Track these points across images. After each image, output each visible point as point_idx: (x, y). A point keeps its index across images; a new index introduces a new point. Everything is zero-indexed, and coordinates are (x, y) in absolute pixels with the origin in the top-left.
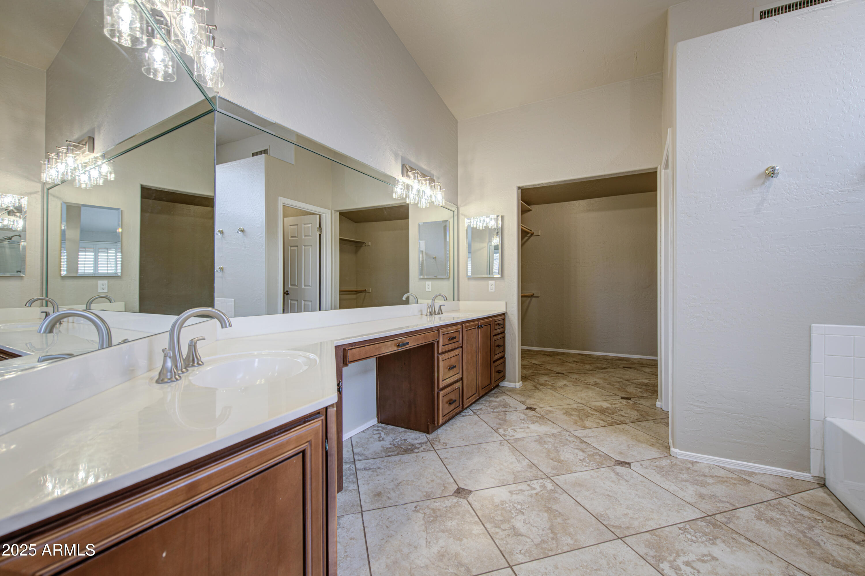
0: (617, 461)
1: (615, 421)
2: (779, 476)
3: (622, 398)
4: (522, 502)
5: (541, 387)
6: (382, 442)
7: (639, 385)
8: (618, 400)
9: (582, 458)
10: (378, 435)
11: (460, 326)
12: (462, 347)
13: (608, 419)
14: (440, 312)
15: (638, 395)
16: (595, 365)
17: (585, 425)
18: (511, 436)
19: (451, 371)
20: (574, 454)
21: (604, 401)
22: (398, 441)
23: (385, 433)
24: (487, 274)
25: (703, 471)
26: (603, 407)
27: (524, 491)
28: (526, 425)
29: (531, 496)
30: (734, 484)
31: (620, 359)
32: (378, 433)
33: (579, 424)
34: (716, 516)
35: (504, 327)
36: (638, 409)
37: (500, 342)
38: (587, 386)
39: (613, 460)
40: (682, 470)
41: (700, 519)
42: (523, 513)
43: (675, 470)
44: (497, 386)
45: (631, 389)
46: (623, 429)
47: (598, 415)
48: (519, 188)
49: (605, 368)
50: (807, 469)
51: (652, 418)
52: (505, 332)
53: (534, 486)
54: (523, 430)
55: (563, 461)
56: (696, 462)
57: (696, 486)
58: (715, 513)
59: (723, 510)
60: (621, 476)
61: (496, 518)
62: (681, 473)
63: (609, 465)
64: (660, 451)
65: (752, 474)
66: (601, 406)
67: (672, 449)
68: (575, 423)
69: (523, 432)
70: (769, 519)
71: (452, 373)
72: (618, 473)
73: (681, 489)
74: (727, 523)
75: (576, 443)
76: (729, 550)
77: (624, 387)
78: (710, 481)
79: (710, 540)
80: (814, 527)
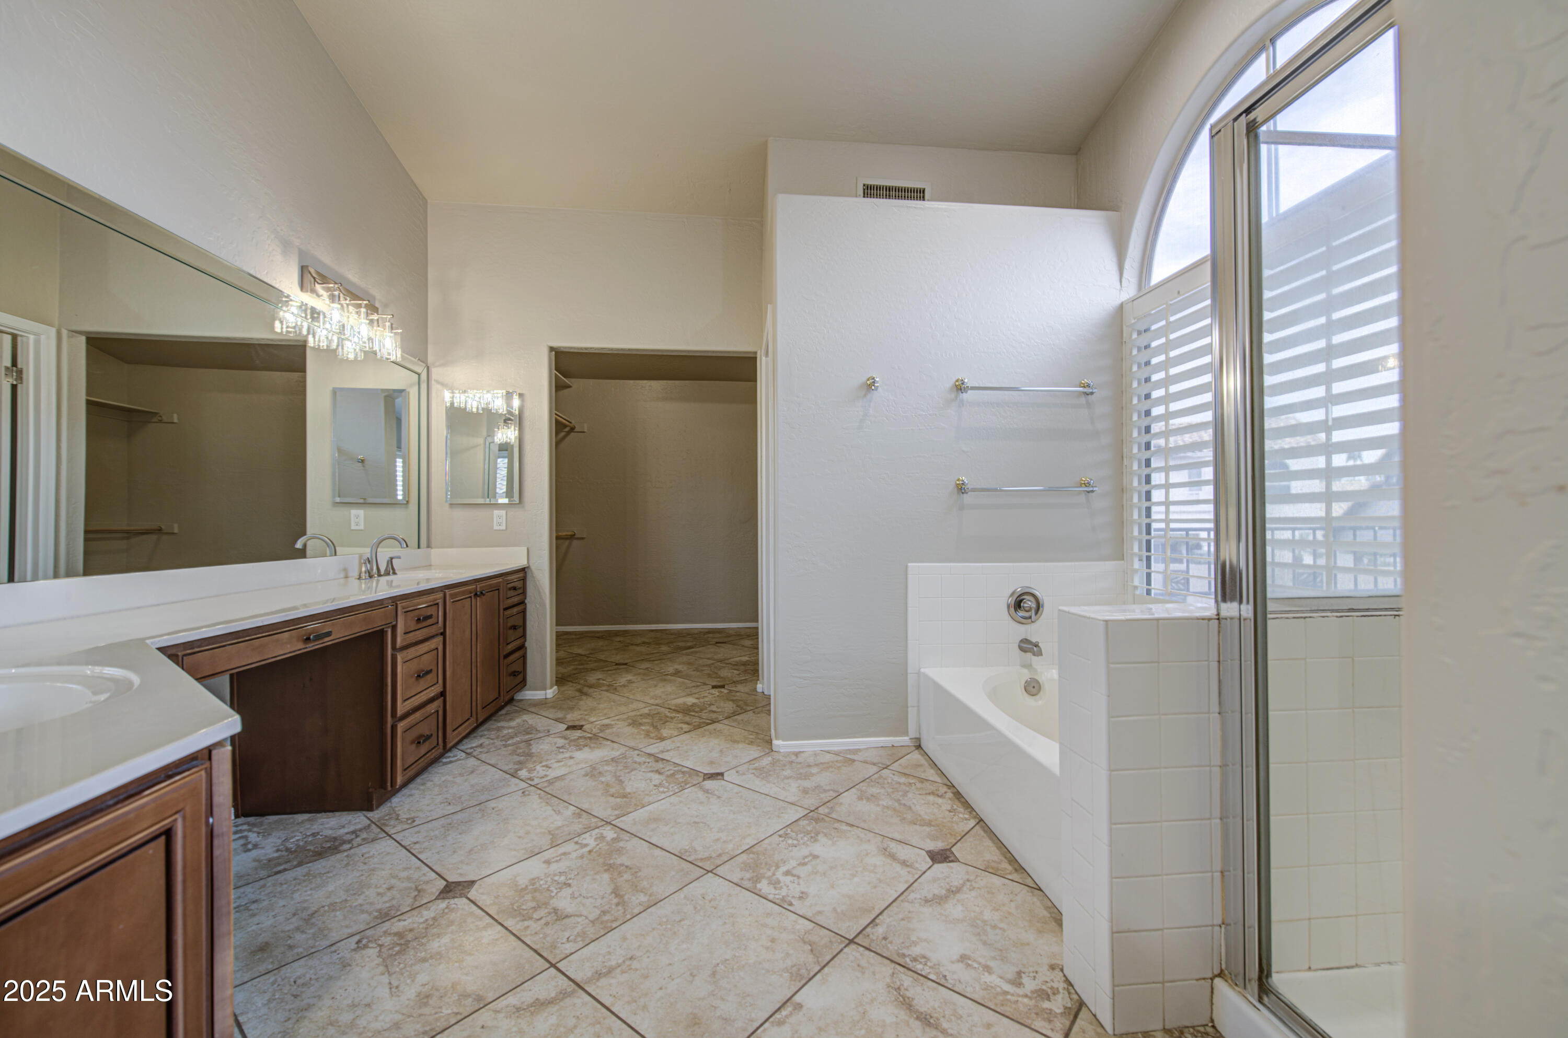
0: (707, 774)
1: (704, 720)
2: (882, 747)
3: (714, 687)
4: (566, 871)
5: (591, 690)
6: (254, 853)
7: (736, 665)
8: (708, 691)
9: (657, 782)
10: (242, 842)
11: (441, 595)
12: (443, 634)
13: (694, 720)
14: (391, 570)
15: (734, 679)
16: (675, 644)
17: (662, 735)
18: (542, 778)
19: (422, 681)
20: (646, 780)
21: (689, 695)
22: (298, 840)
23: (259, 833)
24: (483, 497)
25: (808, 760)
26: (687, 705)
27: (569, 853)
28: (567, 755)
29: (582, 857)
30: (840, 767)
31: (710, 631)
32: (240, 838)
33: (652, 735)
34: (819, 809)
35: (524, 593)
36: (734, 698)
37: (517, 621)
38: (664, 678)
39: (700, 774)
40: (784, 765)
41: (803, 818)
42: (569, 885)
43: (778, 768)
44: (511, 700)
45: (725, 673)
46: (715, 730)
47: (680, 718)
48: (552, 349)
49: (690, 648)
50: (905, 733)
51: (752, 708)
52: (526, 601)
53: (584, 842)
54: (562, 763)
55: (629, 794)
56: (800, 752)
57: (799, 781)
58: (818, 806)
59: (827, 800)
60: (711, 793)
61: (524, 907)
62: (783, 770)
63: (695, 782)
64: (759, 748)
65: (856, 751)
66: (685, 704)
67: (775, 742)
68: (647, 735)
69: (563, 766)
70: (870, 797)
71: (423, 683)
72: (708, 790)
73: (784, 789)
74: (829, 814)
75: (649, 763)
76: (830, 842)
77: (716, 671)
78: (814, 770)
79: (812, 837)
80: (908, 792)
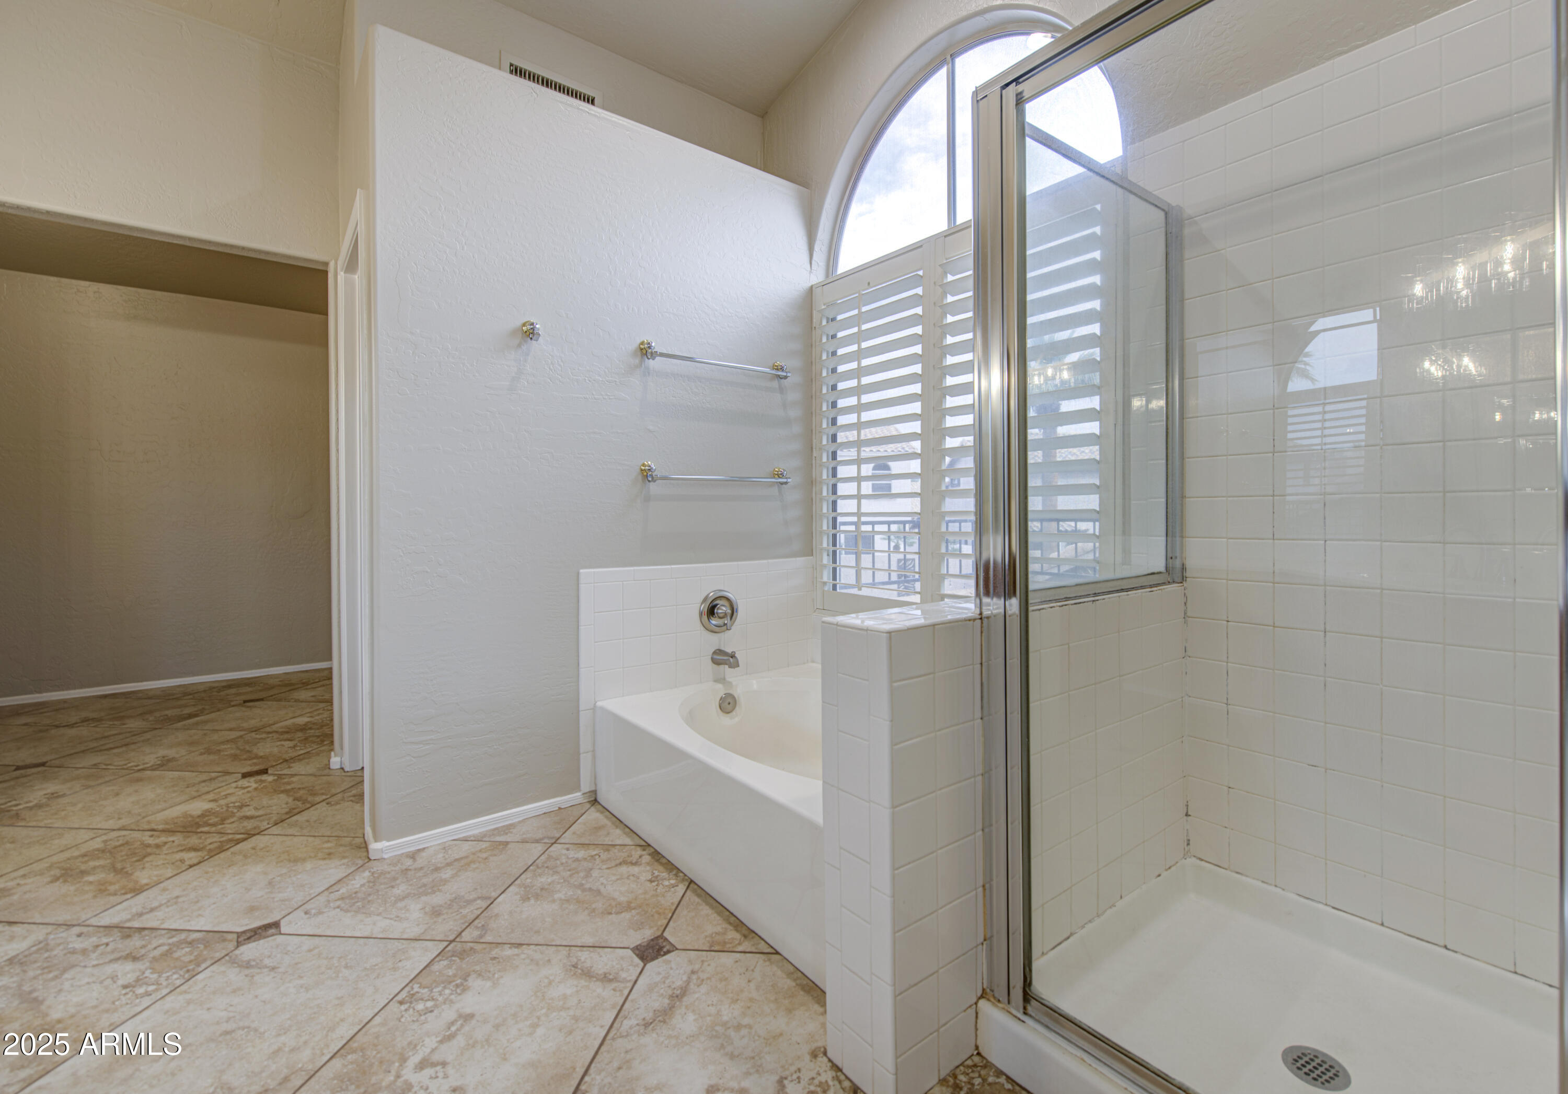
0: (244, 932)
1: (230, 837)
2: (545, 813)
3: (245, 776)
7: (288, 732)
8: (234, 785)
9: (130, 978)
13: (209, 841)
15: (287, 756)
16: (157, 714)
17: (136, 882)
21: (195, 798)
25: (433, 861)
26: (191, 816)
30: (486, 858)
31: (231, 685)
33: (112, 888)
34: (463, 934)
36: (289, 787)
38: (136, 775)
39: (230, 936)
40: (395, 879)
41: (437, 959)
43: (383, 886)
45: (267, 748)
46: (254, 848)
47: (176, 843)
49: (190, 716)
50: (577, 788)
51: (324, 797)
56: (419, 850)
57: (424, 898)
58: (460, 930)
59: (473, 916)
60: (255, 967)
62: (393, 887)
63: (218, 955)
64: (345, 861)
65: (508, 829)
66: (185, 815)
67: (374, 846)
68: (102, 889)
70: (539, 891)
72: (249, 962)
73: (398, 919)
74: (481, 936)
75: (107, 944)
76: (489, 984)
77: (248, 748)
78: (447, 874)
79: (457, 986)
80: (591, 869)
